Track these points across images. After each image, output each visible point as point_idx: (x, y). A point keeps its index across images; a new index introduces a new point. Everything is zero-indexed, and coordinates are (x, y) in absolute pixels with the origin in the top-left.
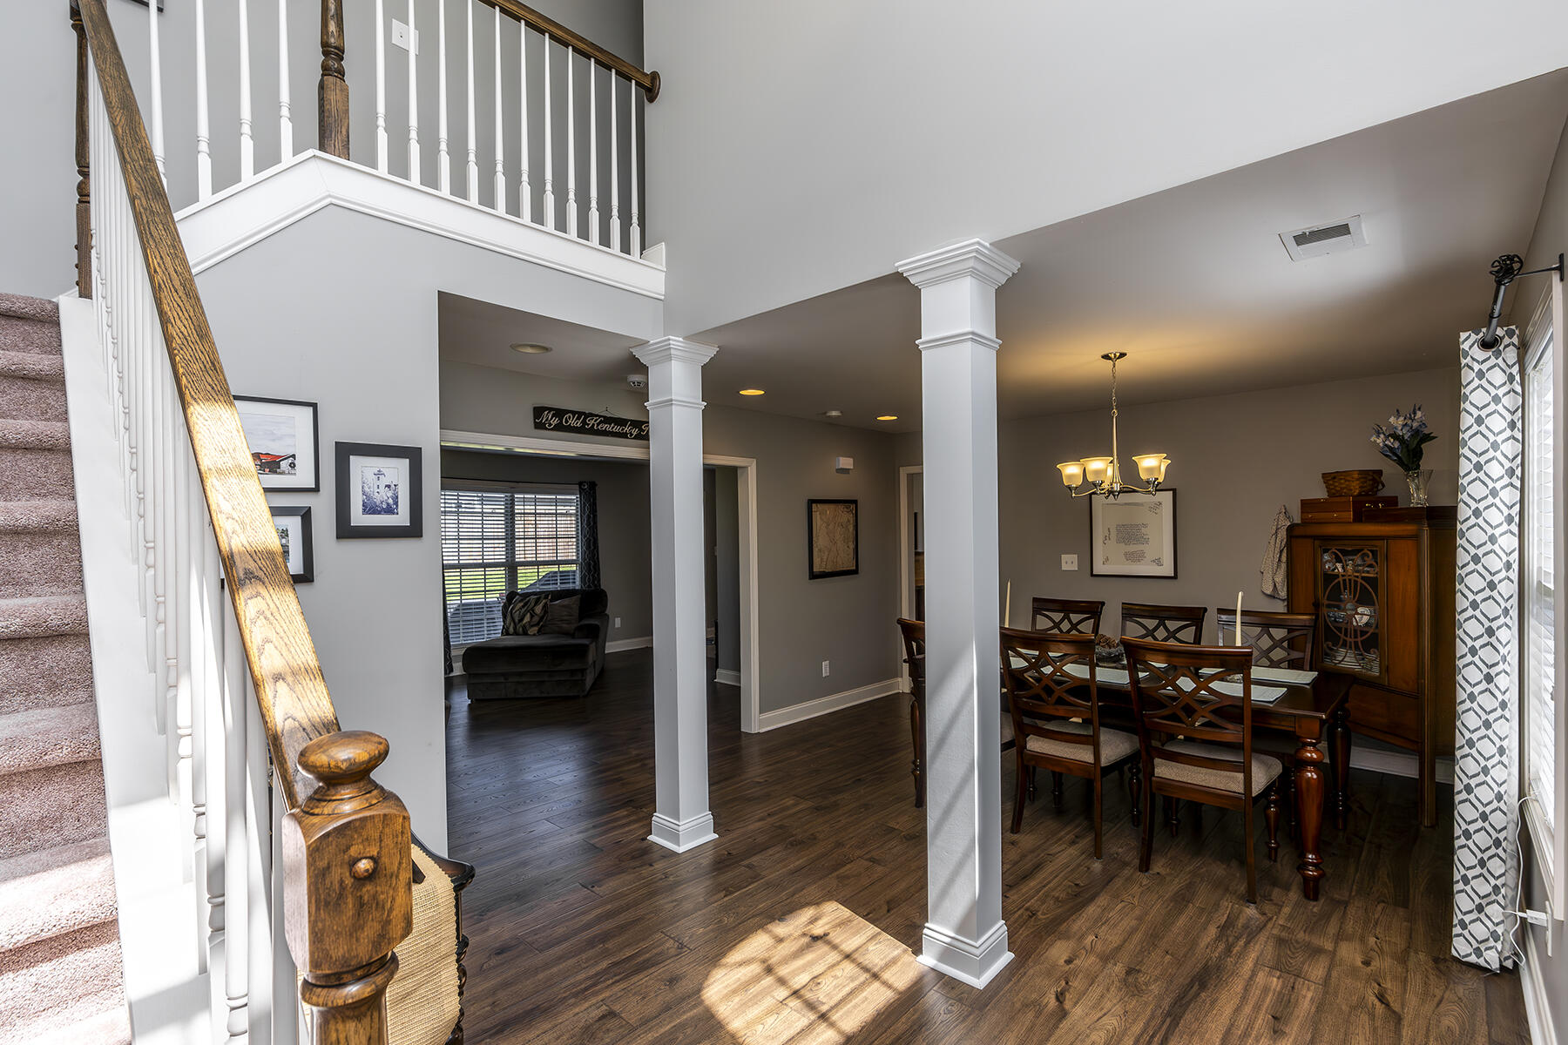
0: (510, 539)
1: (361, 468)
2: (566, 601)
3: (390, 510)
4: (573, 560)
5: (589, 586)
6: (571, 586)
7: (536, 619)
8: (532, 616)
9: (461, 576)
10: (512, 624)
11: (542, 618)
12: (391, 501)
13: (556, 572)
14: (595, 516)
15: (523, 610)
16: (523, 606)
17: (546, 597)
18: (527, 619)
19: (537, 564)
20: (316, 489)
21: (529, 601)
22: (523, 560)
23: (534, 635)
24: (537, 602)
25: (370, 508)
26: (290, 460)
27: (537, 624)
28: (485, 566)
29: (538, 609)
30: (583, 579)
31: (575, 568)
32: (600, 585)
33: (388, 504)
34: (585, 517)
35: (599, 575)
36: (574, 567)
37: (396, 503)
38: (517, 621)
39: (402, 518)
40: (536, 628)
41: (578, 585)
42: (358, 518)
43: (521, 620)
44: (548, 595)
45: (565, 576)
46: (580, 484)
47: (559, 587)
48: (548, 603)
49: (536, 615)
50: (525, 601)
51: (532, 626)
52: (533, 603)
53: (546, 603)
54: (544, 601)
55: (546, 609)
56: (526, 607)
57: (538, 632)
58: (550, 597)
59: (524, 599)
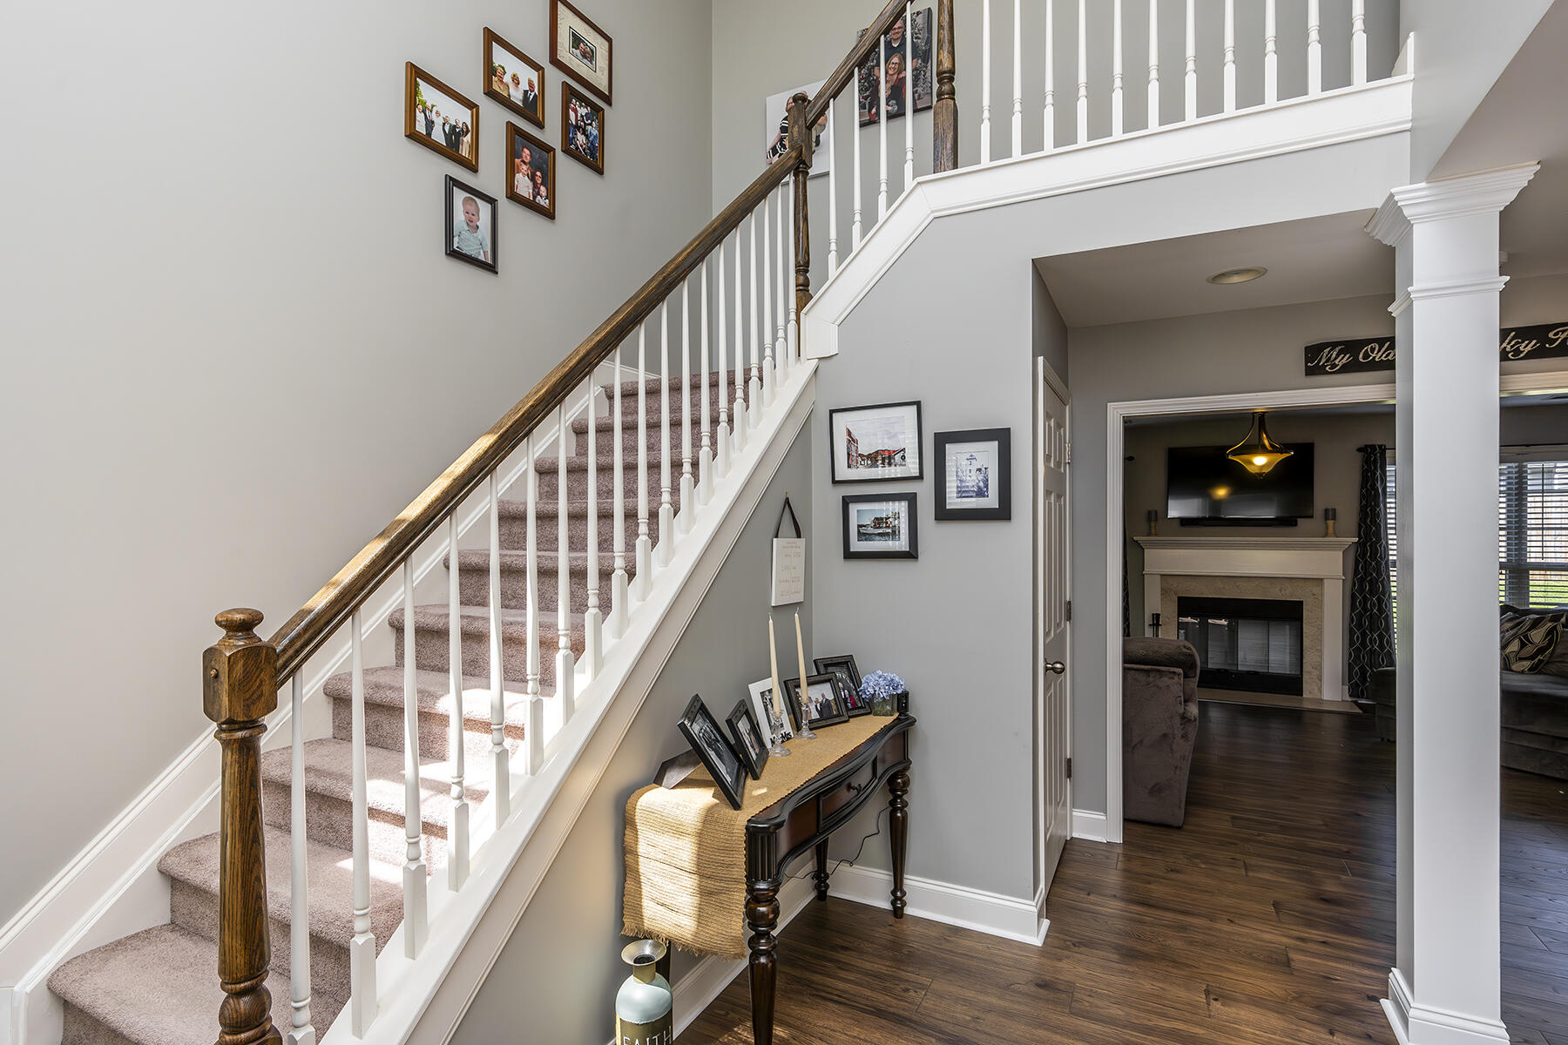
1: (956, 454)
3: (981, 493)
7: (1530, 650)
8: (1523, 645)
11: (1541, 651)
12: (981, 484)
15: (1512, 632)
16: (1512, 628)
17: (1554, 620)
18: (1515, 647)
20: (920, 477)
21: (1522, 622)
22: (1538, 561)
23: (1522, 672)
24: (1535, 624)
25: (962, 493)
26: (901, 454)
27: (1531, 658)
29: (1537, 636)
33: (979, 487)
37: (987, 486)
39: (991, 501)
40: (1527, 664)
42: (953, 502)
44: (1560, 617)
48: (1560, 628)
49: (1531, 643)
50: (1518, 621)
51: (1521, 659)
52: (1528, 624)
53: (1554, 628)
54: (1549, 624)
55: (1553, 636)
56: (1515, 630)
57: (1529, 670)
58: (1563, 620)
59: (1518, 618)
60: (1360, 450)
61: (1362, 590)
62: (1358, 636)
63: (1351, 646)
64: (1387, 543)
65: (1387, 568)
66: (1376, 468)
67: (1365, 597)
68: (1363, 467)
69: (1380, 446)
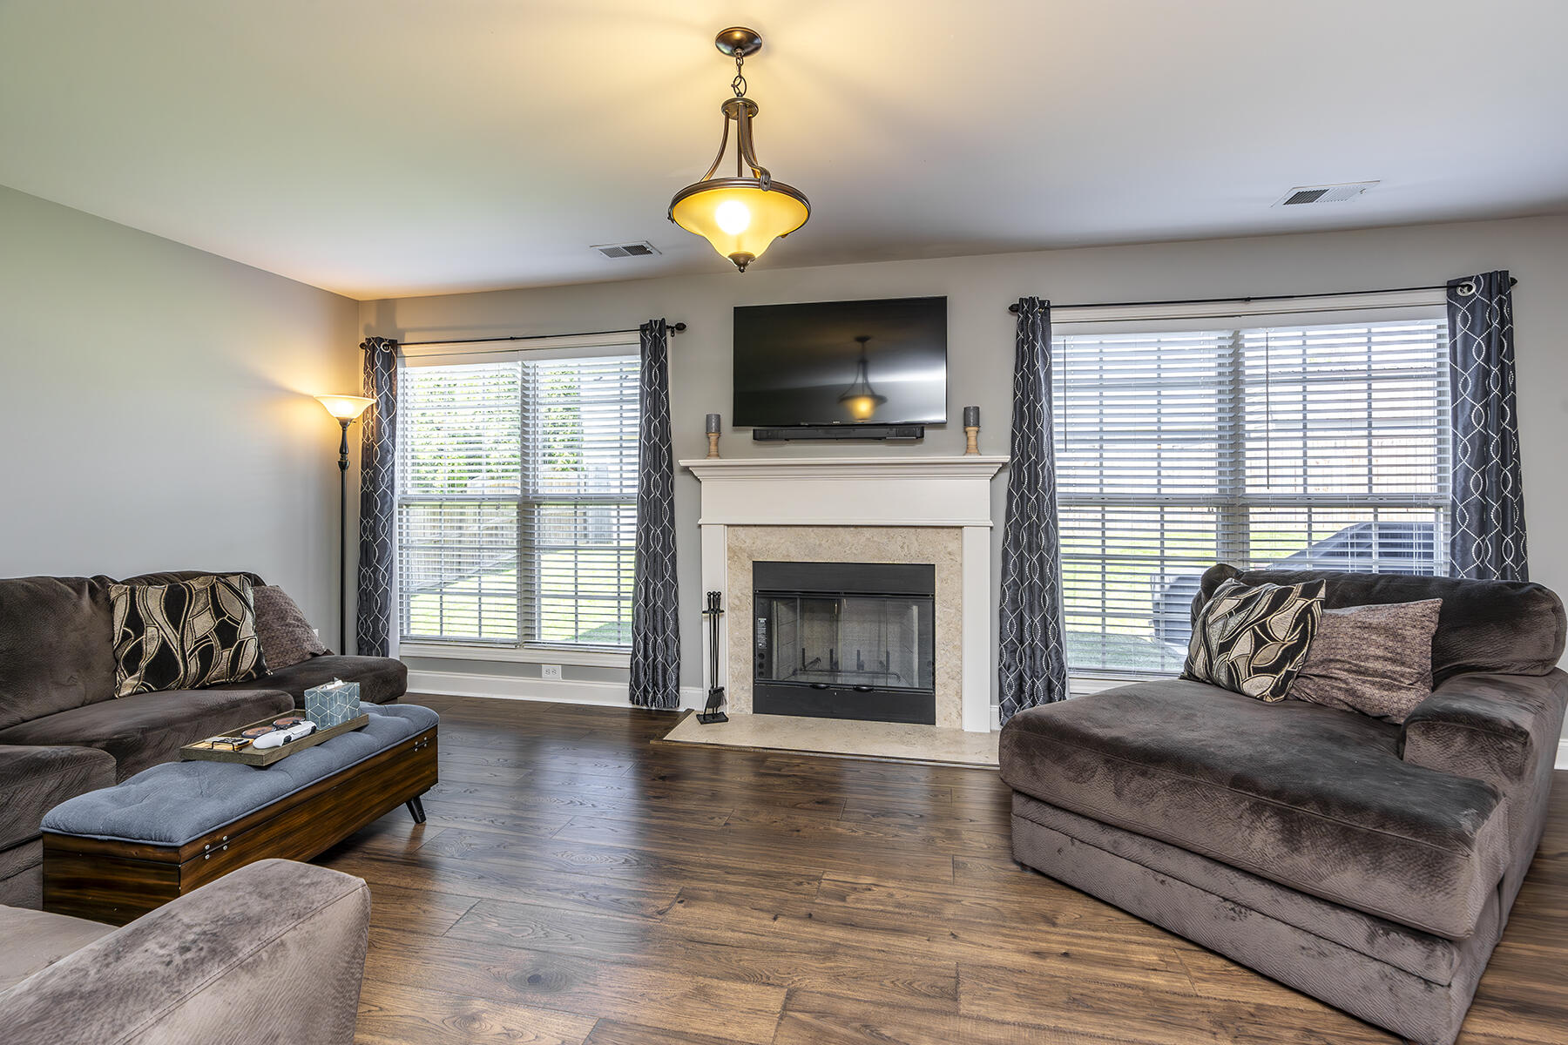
0: (1232, 439)
2: (1382, 614)
4: (1426, 496)
5: (1482, 572)
6: (1415, 565)
7: (1270, 654)
8: (1259, 643)
9: (1103, 521)
10: (1202, 653)
11: (1289, 654)
13: (1369, 527)
14: (1506, 370)
15: (1239, 619)
16: (1238, 610)
17: (1309, 592)
18: (1244, 645)
19: (1310, 503)
21: (1253, 597)
22: (1264, 490)
24: (1277, 603)
27: (1273, 669)
28: (1162, 502)
29: (1281, 625)
30: (1458, 548)
31: (1430, 518)
32: (1525, 570)
34: (1469, 377)
35: (1520, 538)
36: (1427, 517)
38: (1214, 647)
40: (1267, 682)
41: (1440, 565)
43: (1226, 647)
44: (1318, 586)
45: (1393, 539)
46: (1452, 287)
47: (1375, 564)
48: (1317, 609)
49: (1272, 639)
50: (1246, 595)
51: (1258, 671)
52: (1265, 602)
53: (1307, 610)
54: (1300, 602)
55: (1306, 624)
56: (1243, 615)
57: (1273, 694)
58: (1322, 593)
59: (1242, 590)
60: (1014, 309)
61: (1017, 543)
62: (1011, 623)
63: (1001, 640)
64: (1052, 463)
65: (1054, 507)
66: (1035, 338)
67: (1021, 556)
68: (1018, 335)
69: (1042, 303)
